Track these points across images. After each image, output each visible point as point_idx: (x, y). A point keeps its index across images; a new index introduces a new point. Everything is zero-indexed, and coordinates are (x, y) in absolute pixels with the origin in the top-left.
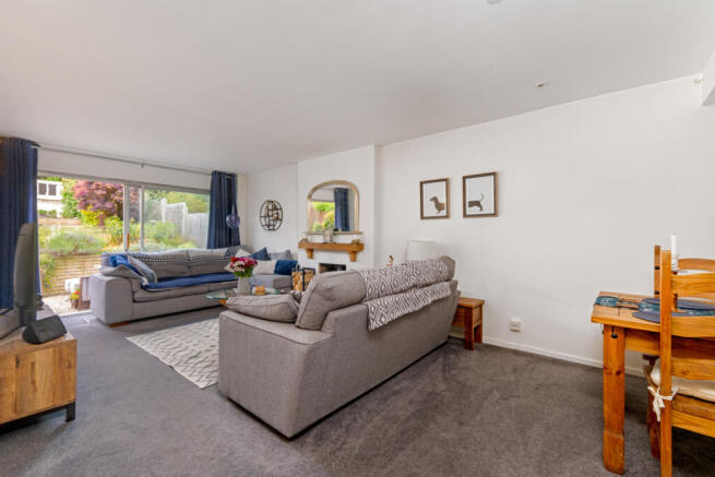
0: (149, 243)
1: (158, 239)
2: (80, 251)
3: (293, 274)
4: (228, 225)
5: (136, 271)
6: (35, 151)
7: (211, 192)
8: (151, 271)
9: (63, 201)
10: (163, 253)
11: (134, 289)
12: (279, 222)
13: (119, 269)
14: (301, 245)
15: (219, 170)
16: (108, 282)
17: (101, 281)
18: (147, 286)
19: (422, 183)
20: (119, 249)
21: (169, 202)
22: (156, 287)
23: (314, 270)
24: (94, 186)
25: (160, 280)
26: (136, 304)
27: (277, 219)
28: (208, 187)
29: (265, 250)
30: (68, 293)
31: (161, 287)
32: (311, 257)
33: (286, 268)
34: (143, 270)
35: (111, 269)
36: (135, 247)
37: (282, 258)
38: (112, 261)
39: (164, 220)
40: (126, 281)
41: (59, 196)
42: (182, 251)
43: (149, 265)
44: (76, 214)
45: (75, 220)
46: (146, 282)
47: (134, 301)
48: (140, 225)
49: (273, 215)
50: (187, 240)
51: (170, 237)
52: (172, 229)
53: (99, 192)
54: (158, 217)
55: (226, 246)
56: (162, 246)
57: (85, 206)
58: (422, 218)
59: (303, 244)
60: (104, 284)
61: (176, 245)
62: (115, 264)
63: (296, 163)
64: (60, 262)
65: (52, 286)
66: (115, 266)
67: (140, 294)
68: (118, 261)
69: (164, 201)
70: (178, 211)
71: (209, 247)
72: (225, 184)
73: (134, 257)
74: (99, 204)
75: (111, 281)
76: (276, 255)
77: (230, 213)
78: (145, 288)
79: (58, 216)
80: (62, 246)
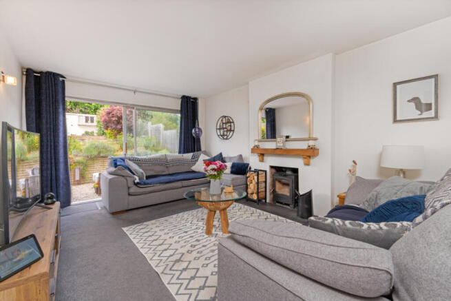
0: (141, 150)
1: (147, 147)
2: (102, 155)
3: (248, 175)
4: (194, 135)
5: (131, 171)
6: (63, 82)
7: (181, 112)
8: (141, 171)
9: (97, 126)
10: (149, 156)
11: (129, 185)
12: (232, 133)
13: (119, 169)
14: (253, 151)
15: (186, 95)
16: (110, 180)
17: (107, 178)
18: (138, 183)
19: (395, 85)
20: (121, 154)
21: (152, 124)
22: (145, 184)
23: (266, 171)
24: (111, 115)
25: (148, 177)
26: (131, 197)
27: (231, 130)
28: (179, 108)
29: (221, 154)
30: (94, 182)
31: (148, 184)
32: (262, 161)
33: (241, 169)
34: (135, 170)
35: (113, 169)
36: (130, 153)
37: (236, 161)
38: (115, 163)
39: (150, 135)
40: (123, 179)
41: (95, 123)
42: (162, 156)
43: (139, 166)
44: (104, 134)
45: (103, 137)
46: (137, 180)
47: (129, 195)
48: (134, 139)
49: (227, 127)
50: (164, 148)
51: (154, 146)
52: (154, 141)
53: (114, 119)
54: (146, 133)
55: (192, 152)
56: (149, 152)
57: (107, 128)
58: (395, 121)
59: (255, 150)
60: (108, 181)
61: (157, 151)
62: (116, 165)
63: (248, 84)
64: (90, 162)
65: (87, 177)
66: (116, 167)
67: (134, 189)
68: (118, 163)
69: (150, 123)
70: (158, 130)
71: (180, 152)
72: (190, 105)
73: (130, 160)
74: (114, 126)
75: (113, 178)
76: (230, 158)
77: (194, 127)
78: (136, 184)
79: (95, 134)
80: (91, 152)
